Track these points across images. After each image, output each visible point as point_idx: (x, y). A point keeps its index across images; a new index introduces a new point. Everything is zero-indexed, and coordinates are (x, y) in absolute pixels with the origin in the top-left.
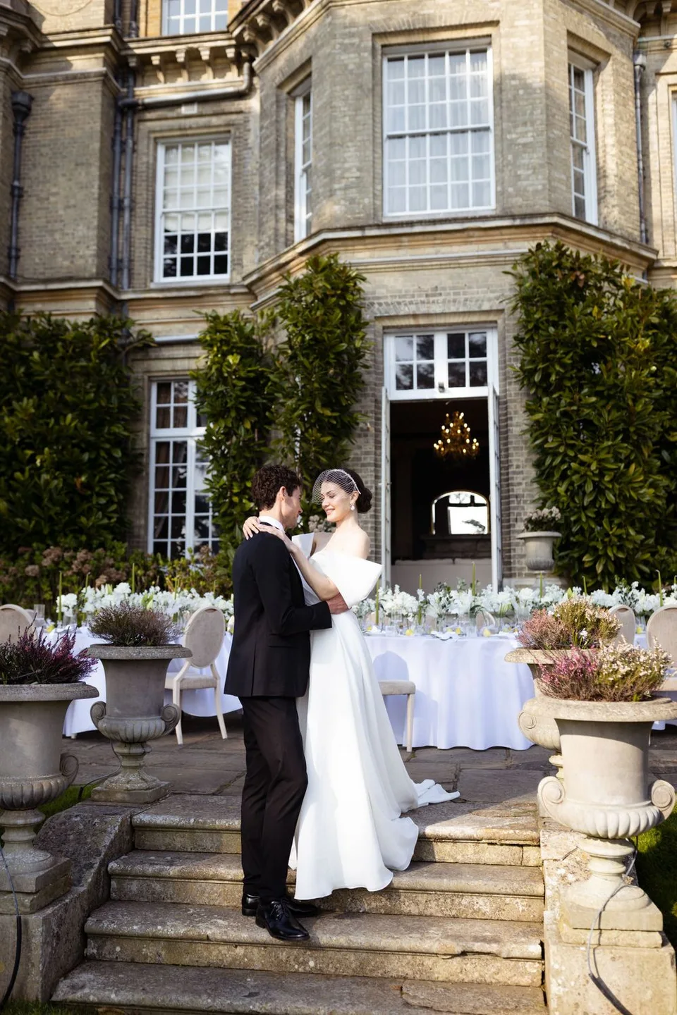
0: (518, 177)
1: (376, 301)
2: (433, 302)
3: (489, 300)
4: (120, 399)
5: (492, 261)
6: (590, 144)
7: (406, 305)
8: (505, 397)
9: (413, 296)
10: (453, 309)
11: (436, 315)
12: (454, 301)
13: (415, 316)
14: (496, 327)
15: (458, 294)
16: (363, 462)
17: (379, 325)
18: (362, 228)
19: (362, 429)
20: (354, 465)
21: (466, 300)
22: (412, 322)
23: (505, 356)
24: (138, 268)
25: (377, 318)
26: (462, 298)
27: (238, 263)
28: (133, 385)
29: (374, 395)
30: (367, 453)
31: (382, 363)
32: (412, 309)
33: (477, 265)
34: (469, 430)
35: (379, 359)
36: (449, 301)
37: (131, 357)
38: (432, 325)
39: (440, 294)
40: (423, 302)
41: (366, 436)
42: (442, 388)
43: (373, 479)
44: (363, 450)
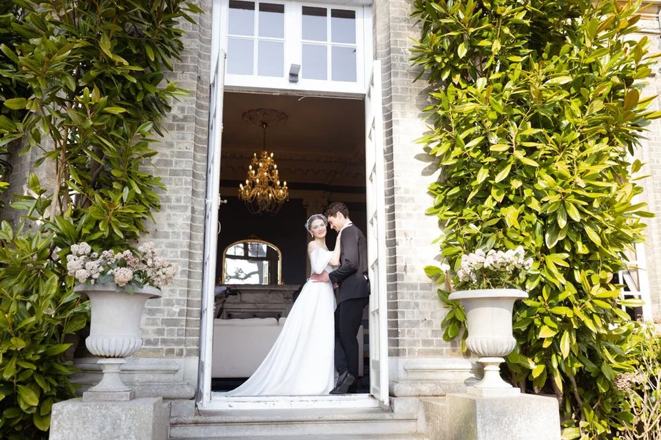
16: (174, 167)
19: (174, 117)
20: (159, 171)
30: (181, 155)
41: (181, 128)
42: (294, 76)
43: (190, 195)
44: (175, 149)
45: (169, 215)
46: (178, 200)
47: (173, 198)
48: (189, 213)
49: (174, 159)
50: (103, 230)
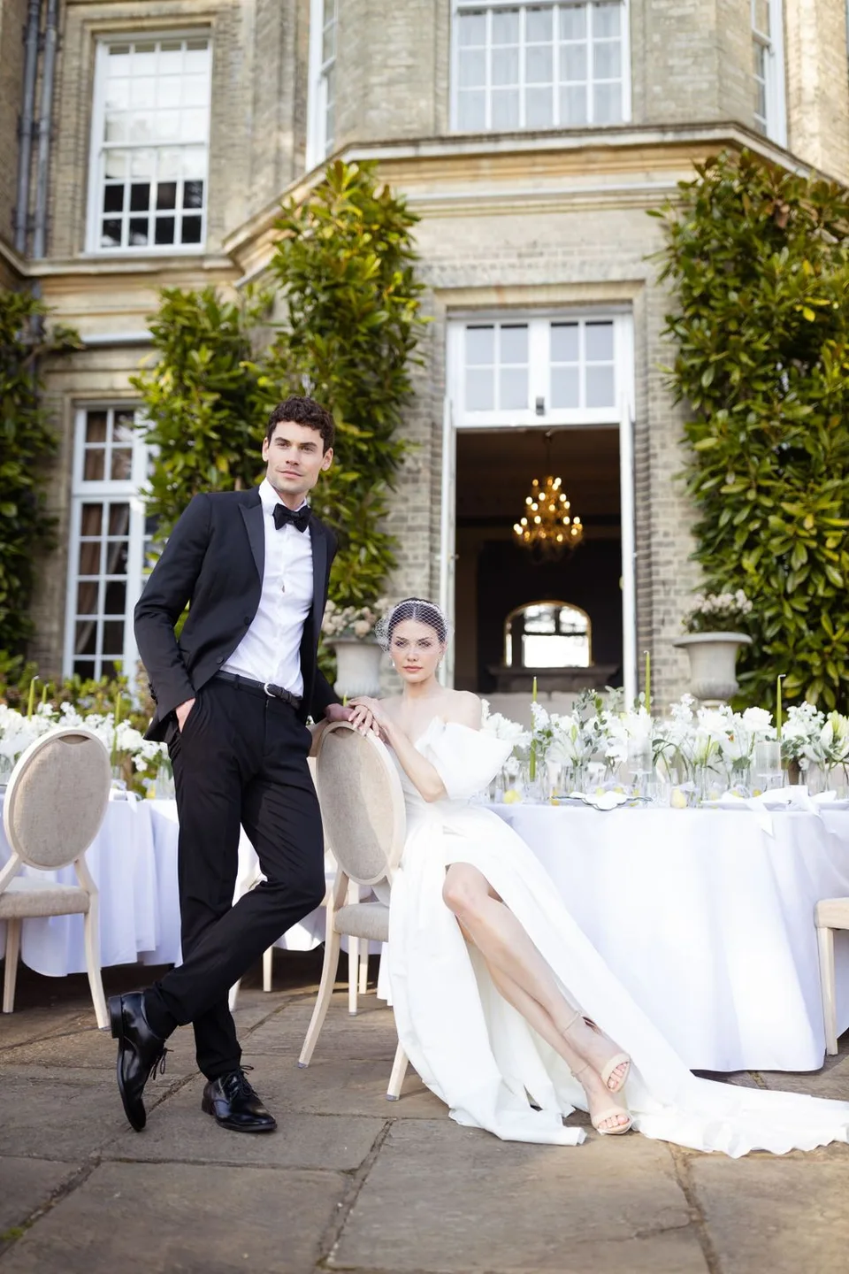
0: (670, 70)
1: (435, 264)
2: (530, 266)
3: (622, 264)
4: (21, 427)
5: (625, 200)
6: (776, 41)
7: (484, 270)
8: (646, 421)
9: (497, 256)
10: (562, 277)
11: (535, 287)
12: (564, 265)
13: (499, 288)
14: (630, 312)
15: (571, 253)
16: (410, 523)
17: (441, 303)
18: (415, 143)
19: (409, 471)
20: (395, 529)
21: (583, 263)
22: (493, 298)
23: (645, 354)
24: (60, 229)
25: (439, 291)
26: (576, 260)
27: (218, 223)
28: (45, 408)
29: (430, 415)
30: (417, 510)
31: (444, 363)
32: (494, 277)
33: (602, 207)
34: (567, 505)
35: (439, 358)
36: (555, 265)
37: (44, 367)
38: (526, 306)
39: (541, 254)
40: (512, 266)
41: (415, 481)
42: (540, 408)
43: (427, 551)
44: (411, 504)
45: (407, 575)
46: (416, 557)
47: (410, 554)
48: (426, 570)
49: (410, 515)
50: (344, 591)
